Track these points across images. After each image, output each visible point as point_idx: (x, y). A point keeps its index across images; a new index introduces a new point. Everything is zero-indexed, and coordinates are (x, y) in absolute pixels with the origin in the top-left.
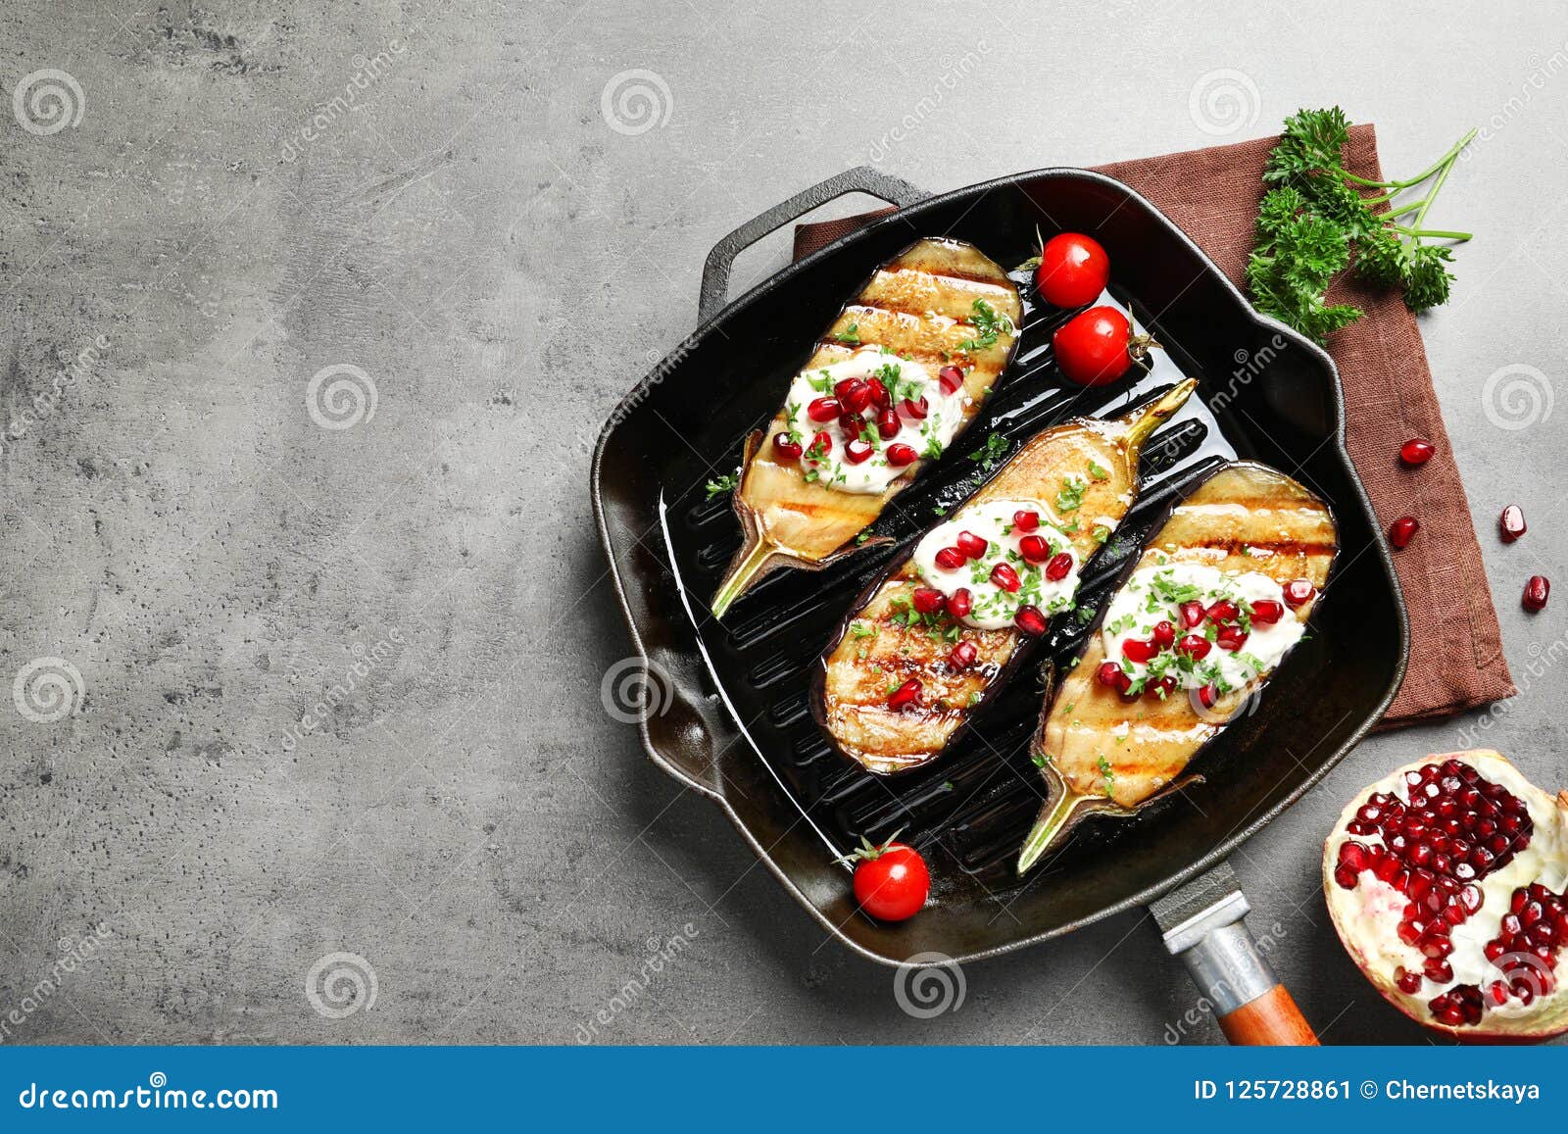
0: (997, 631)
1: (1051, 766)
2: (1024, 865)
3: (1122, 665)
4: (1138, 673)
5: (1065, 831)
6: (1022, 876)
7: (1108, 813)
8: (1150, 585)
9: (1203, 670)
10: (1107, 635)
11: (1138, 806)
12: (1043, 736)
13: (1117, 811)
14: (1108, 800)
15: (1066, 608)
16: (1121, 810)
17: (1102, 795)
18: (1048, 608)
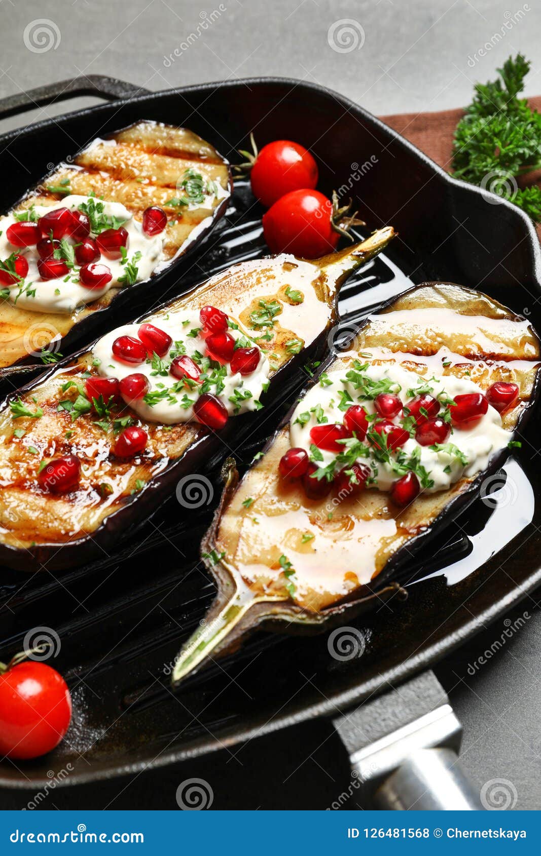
0: (174, 425)
1: (224, 563)
2: (181, 669)
3: (309, 454)
4: (325, 460)
5: (234, 637)
6: (178, 684)
7: (287, 618)
8: (343, 382)
9: (400, 462)
10: (295, 428)
11: (327, 612)
12: (217, 532)
13: (300, 616)
14: (290, 602)
15: (253, 406)
16: (304, 616)
17: (282, 596)
18: (232, 401)
